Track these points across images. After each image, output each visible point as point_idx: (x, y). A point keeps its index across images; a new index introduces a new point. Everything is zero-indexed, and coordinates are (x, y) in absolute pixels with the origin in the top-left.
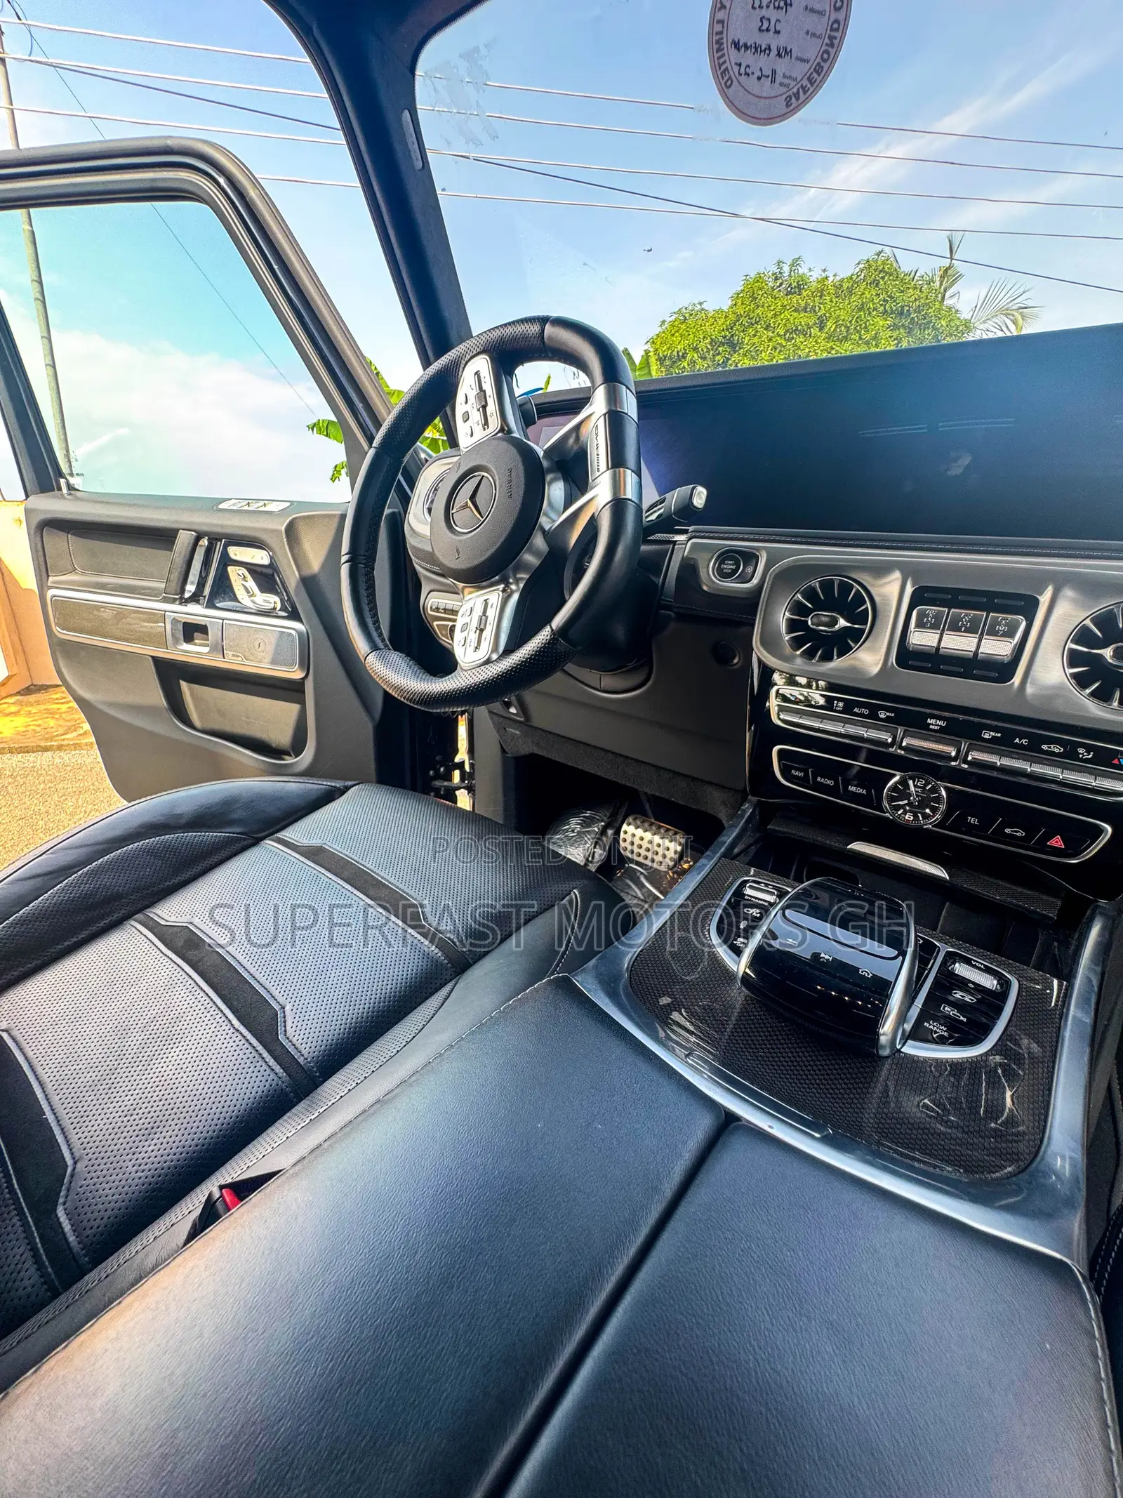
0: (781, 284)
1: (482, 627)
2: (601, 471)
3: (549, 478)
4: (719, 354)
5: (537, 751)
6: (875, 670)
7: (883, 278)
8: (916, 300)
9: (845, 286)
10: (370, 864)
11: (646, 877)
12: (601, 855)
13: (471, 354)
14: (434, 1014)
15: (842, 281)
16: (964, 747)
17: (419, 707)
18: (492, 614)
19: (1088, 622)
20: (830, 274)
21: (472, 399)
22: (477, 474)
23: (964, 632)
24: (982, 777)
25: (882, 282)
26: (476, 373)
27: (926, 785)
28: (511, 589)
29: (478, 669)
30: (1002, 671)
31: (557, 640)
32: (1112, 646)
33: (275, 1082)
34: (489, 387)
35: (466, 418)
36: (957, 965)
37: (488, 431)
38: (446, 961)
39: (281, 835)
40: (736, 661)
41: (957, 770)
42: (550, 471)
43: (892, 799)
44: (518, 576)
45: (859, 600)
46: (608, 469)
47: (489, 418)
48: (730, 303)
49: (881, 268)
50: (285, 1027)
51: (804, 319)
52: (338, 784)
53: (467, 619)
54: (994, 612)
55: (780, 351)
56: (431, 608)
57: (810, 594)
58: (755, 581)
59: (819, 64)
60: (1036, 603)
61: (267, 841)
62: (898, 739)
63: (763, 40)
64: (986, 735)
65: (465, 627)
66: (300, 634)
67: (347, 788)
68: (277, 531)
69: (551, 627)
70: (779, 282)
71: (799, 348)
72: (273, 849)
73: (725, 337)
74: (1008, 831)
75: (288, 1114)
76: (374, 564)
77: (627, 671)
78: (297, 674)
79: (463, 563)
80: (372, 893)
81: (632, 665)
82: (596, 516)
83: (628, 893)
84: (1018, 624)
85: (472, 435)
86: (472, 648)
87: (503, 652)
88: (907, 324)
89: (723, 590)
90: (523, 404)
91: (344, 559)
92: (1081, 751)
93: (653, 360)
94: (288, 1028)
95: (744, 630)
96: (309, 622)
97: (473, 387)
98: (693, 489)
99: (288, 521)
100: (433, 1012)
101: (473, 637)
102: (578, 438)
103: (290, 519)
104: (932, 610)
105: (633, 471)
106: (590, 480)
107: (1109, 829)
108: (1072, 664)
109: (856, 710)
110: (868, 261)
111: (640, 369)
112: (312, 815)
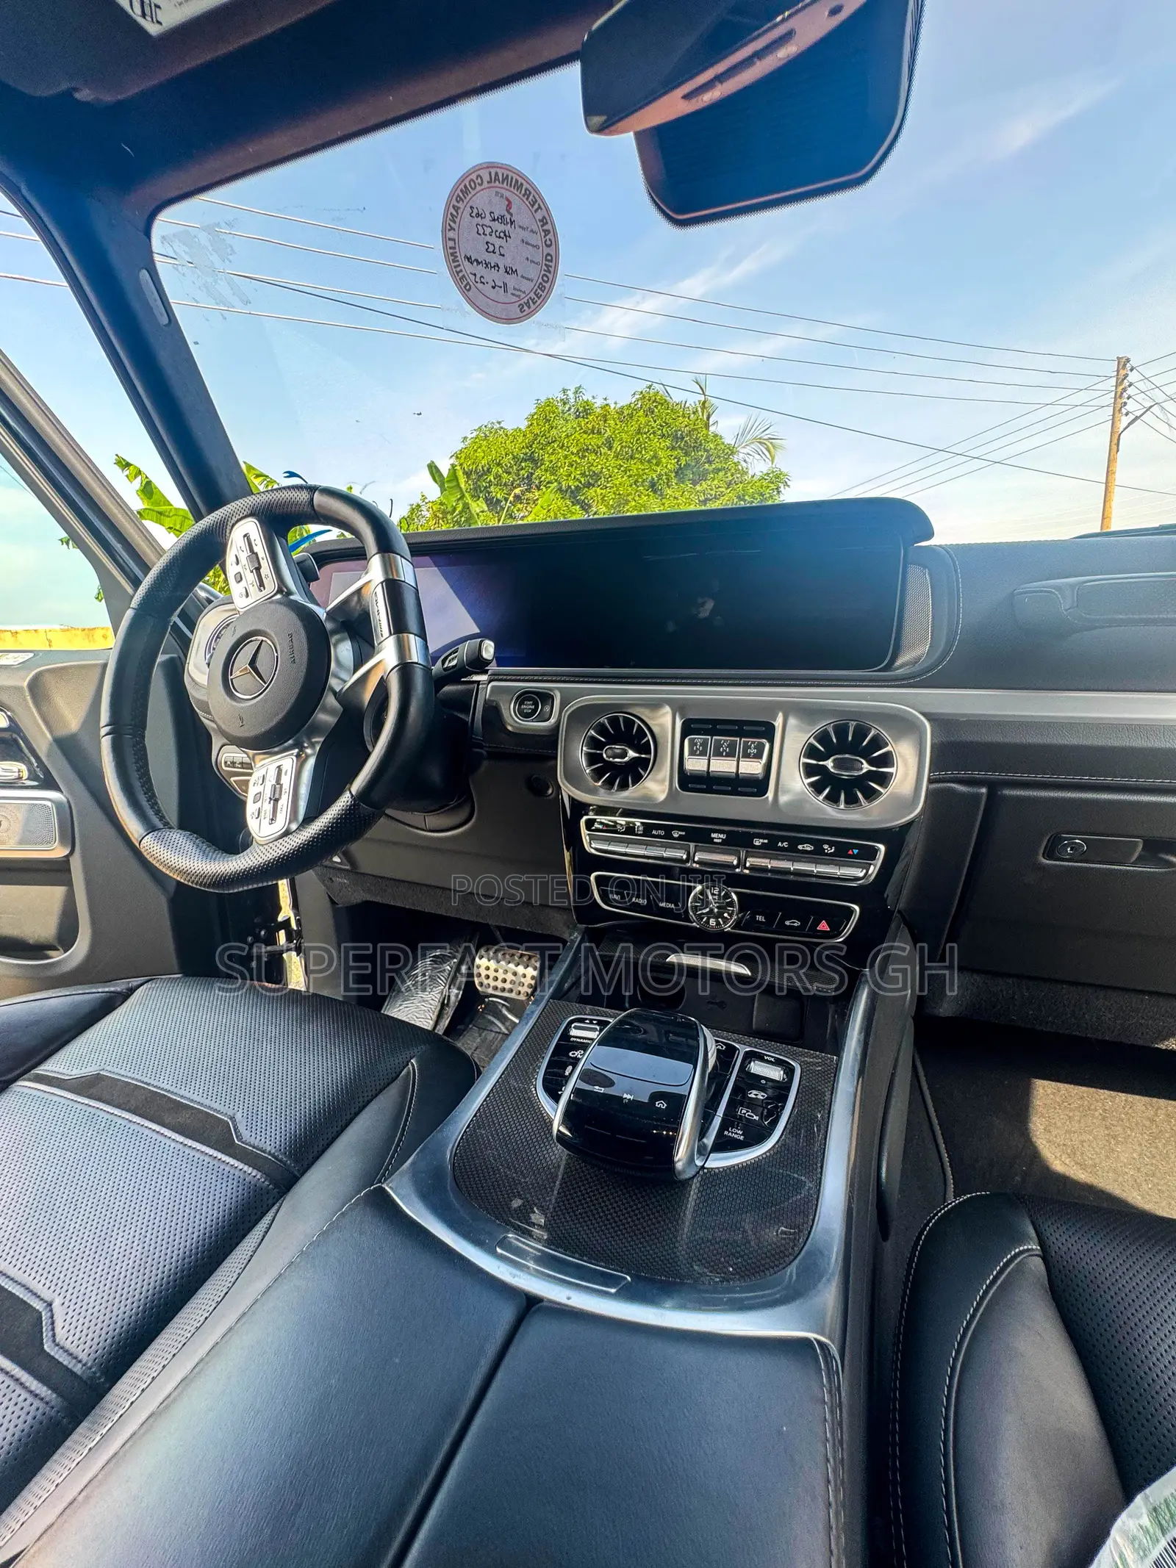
0: (570, 409)
1: (277, 796)
2: (385, 636)
3: (333, 640)
4: (522, 469)
5: (369, 898)
6: (662, 797)
7: (656, 407)
8: (686, 426)
9: (626, 413)
10: (164, 1083)
11: (508, 1009)
12: (457, 995)
13: (238, 517)
14: (252, 1256)
15: (622, 408)
16: (743, 854)
17: (211, 890)
18: (287, 781)
19: (812, 740)
20: (611, 402)
21: (243, 559)
22: (252, 639)
23: (726, 756)
24: (758, 879)
25: (656, 410)
26: (245, 536)
27: (720, 892)
28: (306, 754)
29: (275, 843)
30: (757, 786)
31: (358, 805)
32: (832, 758)
33: (40, 1410)
34: (260, 549)
35: (239, 578)
36: (752, 1063)
37: (264, 593)
38: (267, 1183)
39: (41, 1070)
40: (550, 791)
41: (741, 876)
42: (334, 632)
43: (695, 909)
44: (313, 740)
45: (641, 734)
46: (391, 634)
47: (264, 580)
48: (526, 423)
49: (653, 398)
50: (53, 1329)
51: (594, 441)
52: (119, 986)
53: (259, 789)
54: (745, 737)
55: (576, 468)
56: (226, 762)
57: (601, 729)
58: (553, 720)
59: (541, 283)
60: (773, 728)
61: (20, 1083)
62: (692, 854)
63: (493, 259)
64: (757, 842)
65: (258, 797)
66: (58, 805)
67: (131, 991)
68: (18, 689)
69: (350, 792)
70: (567, 407)
71: (592, 465)
72: (26, 1090)
73: (526, 454)
74: (787, 923)
75: (60, 1451)
76: (144, 732)
77: (453, 809)
78: (59, 852)
79: (249, 731)
80: (168, 1120)
81: (453, 804)
82: (385, 678)
83: (491, 1031)
84: (763, 746)
85: (247, 596)
86: (267, 820)
87: (304, 820)
88: (682, 445)
89: (528, 730)
90: (302, 562)
91: (104, 731)
92: (826, 847)
93: (460, 473)
94: (58, 1330)
95: (551, 763)
96: (71, 791)
97: (244, 549)
98: (481, 642)
99: (31, 676)
100: (250, 1253)
101: (268, 807)
102: (359, 600)
103: (34, 673)
104: (699, 738)
105: (415, 635)
106: (376, 644)
107: (857, 908)
108: (808, 775)
109: (654, 832)
110: (642, 393)
111: (448, 481)
112: (84, 1034)
